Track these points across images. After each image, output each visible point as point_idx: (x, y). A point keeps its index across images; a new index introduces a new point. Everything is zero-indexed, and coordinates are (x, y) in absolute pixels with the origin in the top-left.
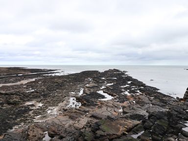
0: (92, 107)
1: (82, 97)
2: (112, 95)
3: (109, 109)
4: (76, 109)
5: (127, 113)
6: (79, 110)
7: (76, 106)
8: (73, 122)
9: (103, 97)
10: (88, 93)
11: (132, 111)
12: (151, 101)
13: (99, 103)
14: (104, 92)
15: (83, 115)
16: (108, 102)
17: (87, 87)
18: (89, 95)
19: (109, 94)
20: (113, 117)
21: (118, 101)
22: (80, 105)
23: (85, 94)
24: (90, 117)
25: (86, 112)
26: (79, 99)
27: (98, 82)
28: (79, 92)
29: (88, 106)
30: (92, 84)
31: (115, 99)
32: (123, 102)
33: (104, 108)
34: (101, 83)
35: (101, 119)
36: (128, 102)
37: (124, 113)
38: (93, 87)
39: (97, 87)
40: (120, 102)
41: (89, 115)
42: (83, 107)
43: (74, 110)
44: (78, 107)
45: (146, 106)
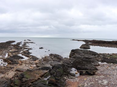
0: (15, 65)
1: (8, 59)
2: (28, 57)
3: (27, 65)
4: (5, 67)
5: (39, 67)
6: (6, 67)
7: (4, 65)
8: (4, 75)
9: (22, 58)
10: (12, 56)
11: (42, 65)
12: (52, 59)
13: (20, 62)
14: (22, 55)
15: (10, 70)
16: (25, 61)
17: (10, 52)
18: (12, 57)
19: (26, 56)
20: (31, 70)
21: (32, 60)
22: (7, 64)
23: (9, 57)
24: (16, 71)
25: (11, 68)
26: (5, 60)
27: (17, 49)
28: (5, 55)
29: (13, 64)
30: (13, 50)
31: (30, 59)
32: (35, 60)
33: (24, 65)
34: (20, 49)
35: (23, 71)
36: (39, 60)
37: (37, 67)
38: (15, 52)
39: (17, 51)
40: (34, 61)
41: (14, 70)
42: (9, 65)
43: (3, 68)
44: (5, 66)
45: (50, 62)
